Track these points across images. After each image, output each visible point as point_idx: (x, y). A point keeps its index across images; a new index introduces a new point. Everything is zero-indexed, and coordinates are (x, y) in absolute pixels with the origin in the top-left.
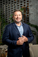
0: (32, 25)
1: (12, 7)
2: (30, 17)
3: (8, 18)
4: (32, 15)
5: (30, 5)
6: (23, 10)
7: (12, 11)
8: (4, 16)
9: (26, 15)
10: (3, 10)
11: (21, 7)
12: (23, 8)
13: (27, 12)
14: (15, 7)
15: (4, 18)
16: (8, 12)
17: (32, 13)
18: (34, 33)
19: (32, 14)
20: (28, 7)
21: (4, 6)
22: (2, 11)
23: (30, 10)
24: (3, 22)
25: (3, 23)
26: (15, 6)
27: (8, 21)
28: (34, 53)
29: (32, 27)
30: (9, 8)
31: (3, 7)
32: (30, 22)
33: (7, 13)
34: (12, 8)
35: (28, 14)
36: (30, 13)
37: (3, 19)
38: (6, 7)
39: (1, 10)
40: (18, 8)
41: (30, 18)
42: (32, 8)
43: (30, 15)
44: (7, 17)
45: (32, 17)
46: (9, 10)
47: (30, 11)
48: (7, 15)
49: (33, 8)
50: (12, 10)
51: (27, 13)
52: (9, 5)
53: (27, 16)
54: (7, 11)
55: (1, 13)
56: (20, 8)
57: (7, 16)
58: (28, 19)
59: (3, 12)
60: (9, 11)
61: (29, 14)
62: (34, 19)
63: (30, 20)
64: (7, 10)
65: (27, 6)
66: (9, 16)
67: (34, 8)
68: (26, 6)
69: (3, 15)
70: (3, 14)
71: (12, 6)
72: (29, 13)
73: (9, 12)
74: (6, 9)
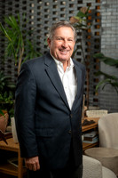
0: (107, 61)
1: (54, 10)
2: (103, 36)
3: (41, 40)
4: (109, 32)
5: (104, 3)
6: (85, 18)
7: (54, 19)
8: (30, 35)
9: (93, 31)
10: (30, 17)
11: (79, 8)
12: (84, 12)
13: (94, 22)
14: (62, 9)
15: (30, 40)
16: (41, 22)
17: (108, 25)
18: (113, 81)
19: (110, 28)
20: (99, 10)
21: (33, 5)
22: (25, 20)
23: (103, 18)
24: (27, 51)
25: (30, 52)
26: (62, 6)
27: (43, 48)
28: (110, 135)
29: (108, 66)
30: (46, 10)
31: (28, 8)
32: (102, 51)
33: (39, 25)
34: (54, 13)
35: (97, 30)
36: (103, 25)
37: (28, 43)
38: (39, 8)
39: (24, 17)
40: (71, 12)
41: (102, 40)
42: (110, 14)
43: (103, 30)
44: (39, 37)
45: (108, 36)
46: (46, 16)
47: (102, 21)
48: (39, 31)
49: (112, 12)
50: (54, 16)
51: (96, 27)
52: (46, 4)
53: (96, 34)
54: (39, 20)
55: (25, 26)
56: (76, 12)
57: (39, 34)
58: (97, 44)
59: (30, 23)
60: (46, 19)
61: (100, 30)
62: (113, 43)
63: (103, 47)
64: (39, 17)
65: (97, 7)
66: (45, 34)
67: (114, 13)
68: (94, 8)
69: (28, 30)
70: (30, 28)
71: (54, 7)
72: (100, 25)
73: (46, 22)
74: (39, 14)
